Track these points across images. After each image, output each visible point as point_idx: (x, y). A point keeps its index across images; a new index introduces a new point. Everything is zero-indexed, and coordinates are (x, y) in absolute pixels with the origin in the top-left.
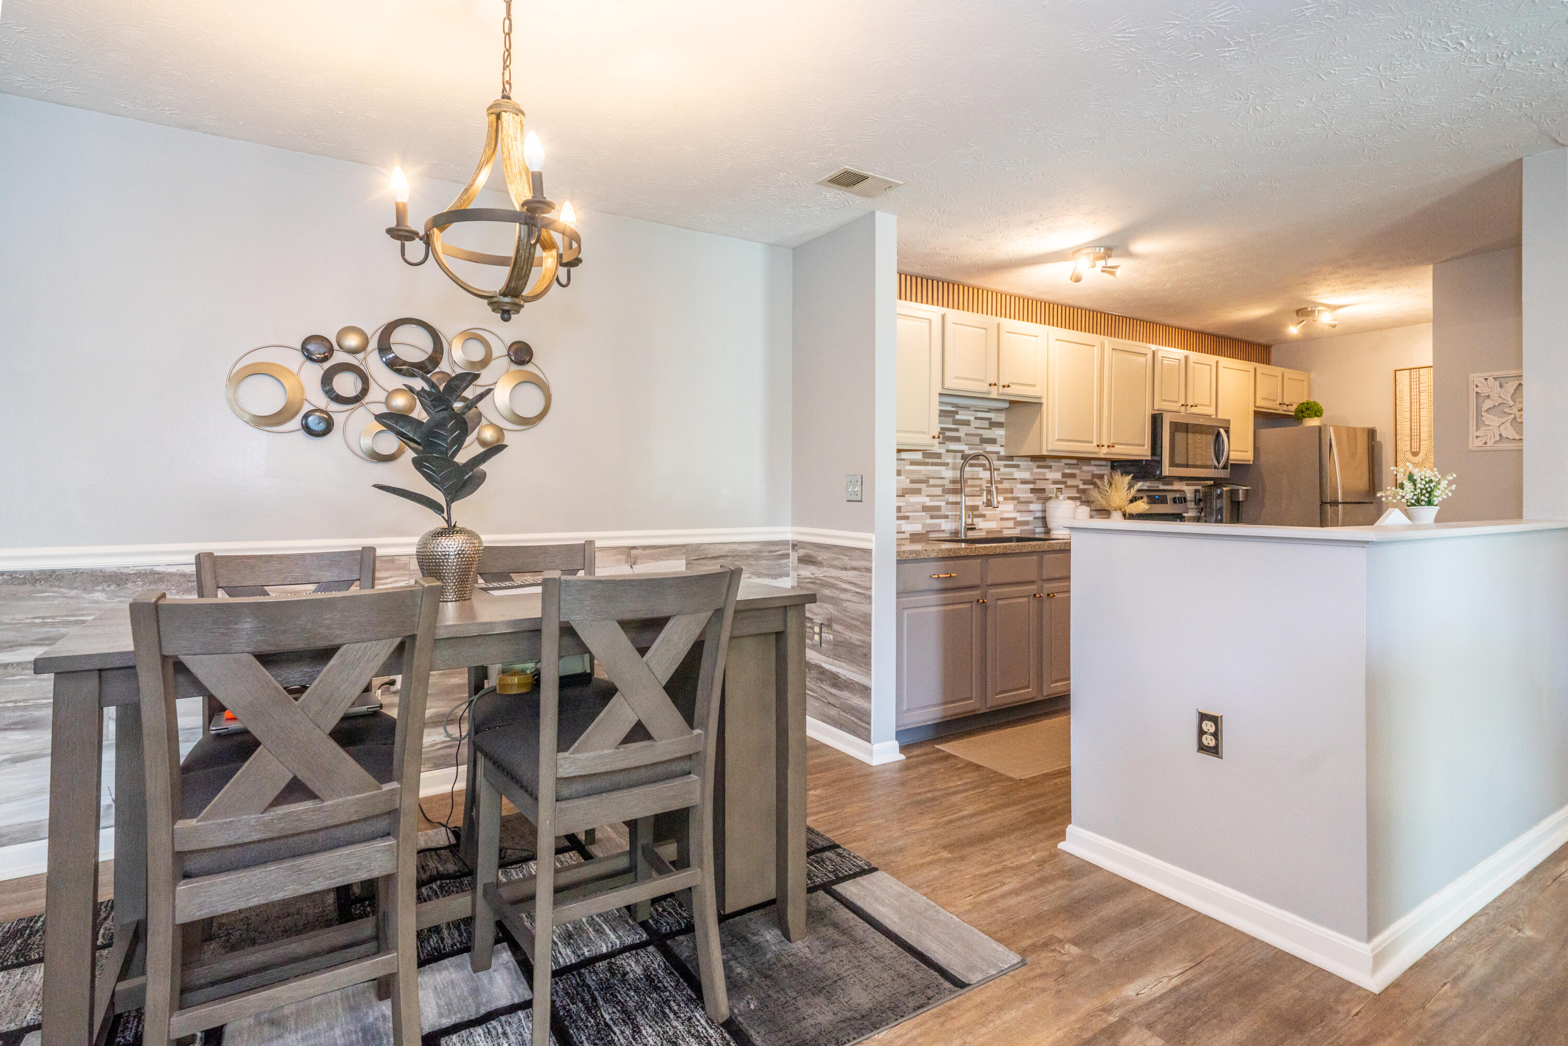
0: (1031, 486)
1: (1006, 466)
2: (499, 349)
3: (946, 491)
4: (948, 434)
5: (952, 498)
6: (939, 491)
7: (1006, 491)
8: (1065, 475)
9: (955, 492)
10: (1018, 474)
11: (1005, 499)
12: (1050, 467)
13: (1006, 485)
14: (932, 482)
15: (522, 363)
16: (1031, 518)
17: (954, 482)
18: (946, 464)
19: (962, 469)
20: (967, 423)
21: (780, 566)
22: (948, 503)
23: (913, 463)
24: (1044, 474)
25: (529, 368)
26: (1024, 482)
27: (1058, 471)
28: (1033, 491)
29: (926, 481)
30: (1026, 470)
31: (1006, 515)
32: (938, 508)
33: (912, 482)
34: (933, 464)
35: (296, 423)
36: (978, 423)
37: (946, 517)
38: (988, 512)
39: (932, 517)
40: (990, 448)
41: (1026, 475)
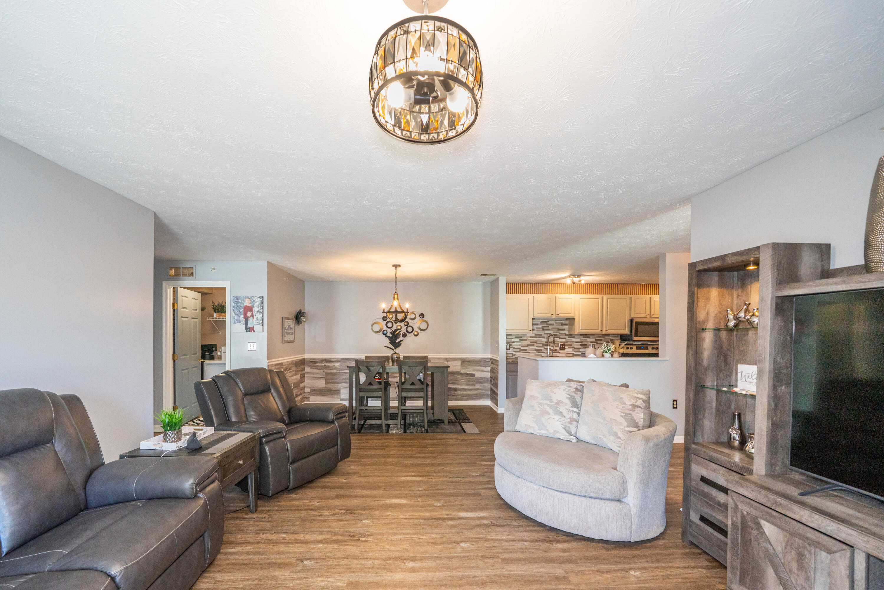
0: (581, 343)
1: (569, 337)
2: (418, 315)
3: (544, 345)
4: (544, 328)
5: (546, 347)
6: (541, 345)
7: (569, 345)
8: (596, 340)
9: (548, 345)
10: (574, 340)
11: (568, 347)
12: (589, 337)
13: (569, 343)
14: (538, 342)
15: (423, 318)
16: (580, 354)
17: (546, 342)
18: (544, 337)
19: (548, 338)
20: (553, 325)
21: (487, 364)
22: (544, 348)
23: (531, 337)
24: (587, 339)
25: (424, 319)
26: (577, 342)
27: (593, 338)
28: (581, 345)
29: (536, 342)
30: (578, 338)
31: (568, 353)
32: (541, 350)
33: (531, 342)
34: (538, 337)
35: (381, 332)
36: (557, 325)
37: (544, 352)
38: (561, 351)
39: (538, 353)
40: (562, 332)
41: (578, 340)
